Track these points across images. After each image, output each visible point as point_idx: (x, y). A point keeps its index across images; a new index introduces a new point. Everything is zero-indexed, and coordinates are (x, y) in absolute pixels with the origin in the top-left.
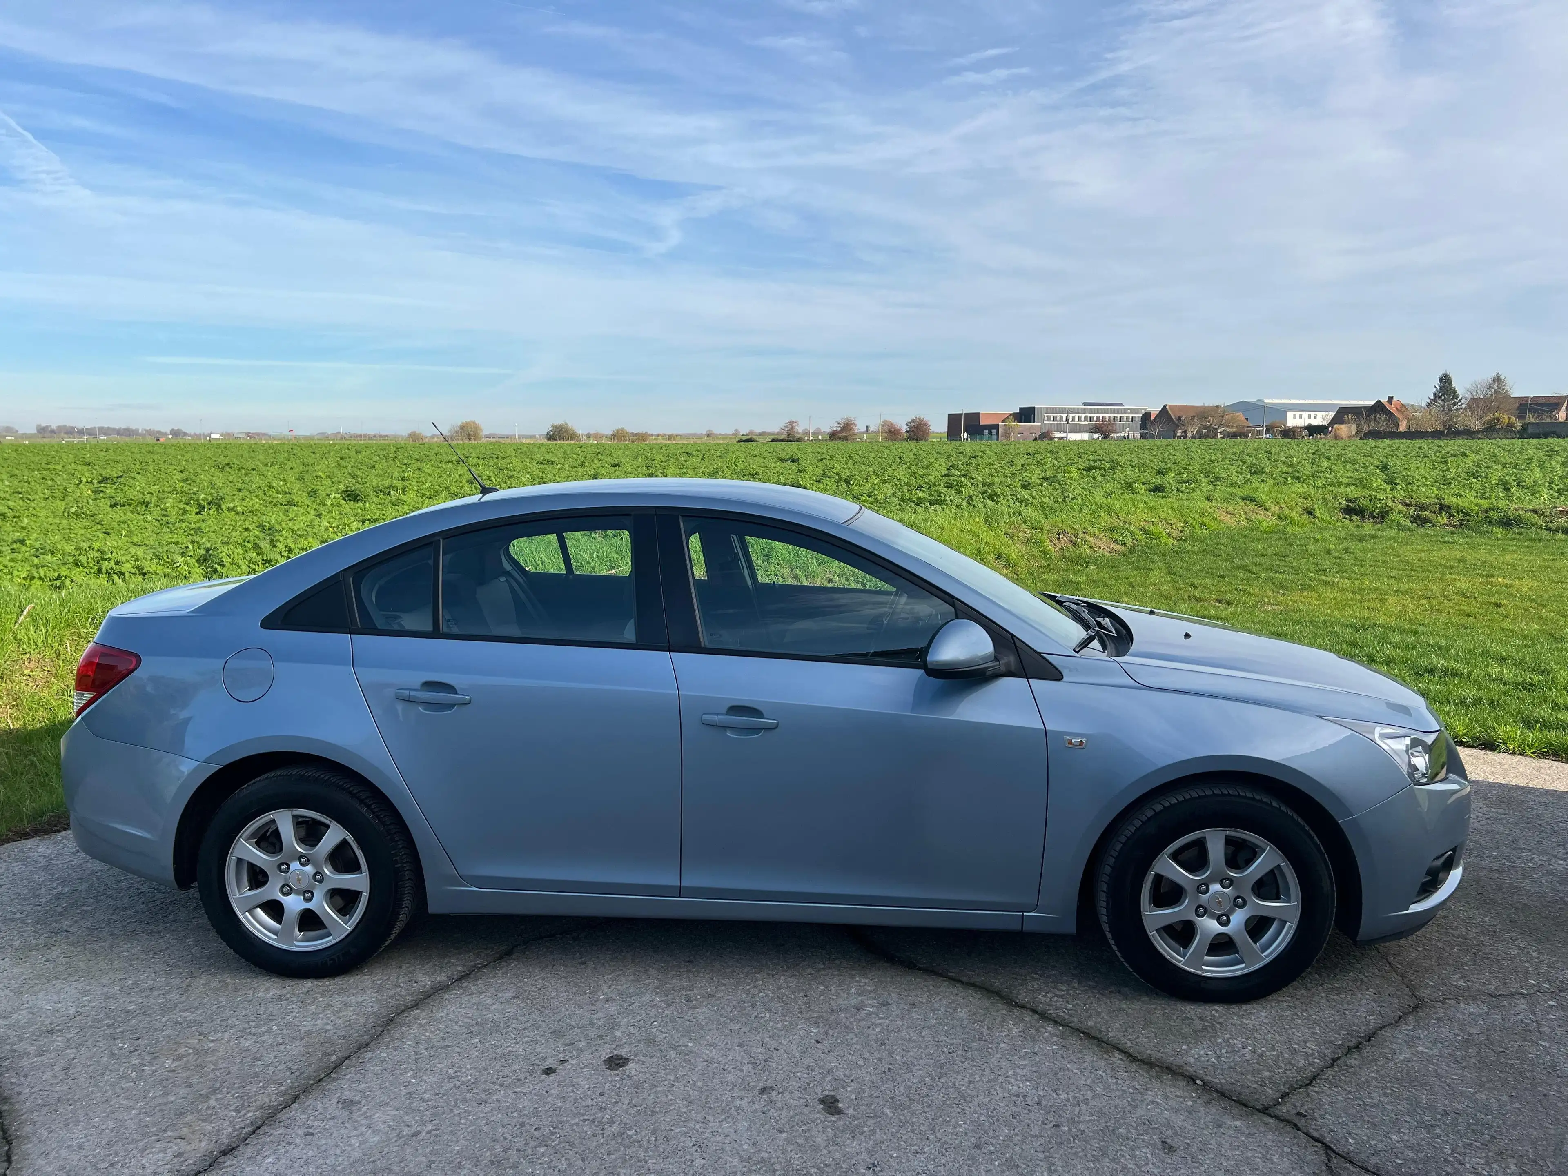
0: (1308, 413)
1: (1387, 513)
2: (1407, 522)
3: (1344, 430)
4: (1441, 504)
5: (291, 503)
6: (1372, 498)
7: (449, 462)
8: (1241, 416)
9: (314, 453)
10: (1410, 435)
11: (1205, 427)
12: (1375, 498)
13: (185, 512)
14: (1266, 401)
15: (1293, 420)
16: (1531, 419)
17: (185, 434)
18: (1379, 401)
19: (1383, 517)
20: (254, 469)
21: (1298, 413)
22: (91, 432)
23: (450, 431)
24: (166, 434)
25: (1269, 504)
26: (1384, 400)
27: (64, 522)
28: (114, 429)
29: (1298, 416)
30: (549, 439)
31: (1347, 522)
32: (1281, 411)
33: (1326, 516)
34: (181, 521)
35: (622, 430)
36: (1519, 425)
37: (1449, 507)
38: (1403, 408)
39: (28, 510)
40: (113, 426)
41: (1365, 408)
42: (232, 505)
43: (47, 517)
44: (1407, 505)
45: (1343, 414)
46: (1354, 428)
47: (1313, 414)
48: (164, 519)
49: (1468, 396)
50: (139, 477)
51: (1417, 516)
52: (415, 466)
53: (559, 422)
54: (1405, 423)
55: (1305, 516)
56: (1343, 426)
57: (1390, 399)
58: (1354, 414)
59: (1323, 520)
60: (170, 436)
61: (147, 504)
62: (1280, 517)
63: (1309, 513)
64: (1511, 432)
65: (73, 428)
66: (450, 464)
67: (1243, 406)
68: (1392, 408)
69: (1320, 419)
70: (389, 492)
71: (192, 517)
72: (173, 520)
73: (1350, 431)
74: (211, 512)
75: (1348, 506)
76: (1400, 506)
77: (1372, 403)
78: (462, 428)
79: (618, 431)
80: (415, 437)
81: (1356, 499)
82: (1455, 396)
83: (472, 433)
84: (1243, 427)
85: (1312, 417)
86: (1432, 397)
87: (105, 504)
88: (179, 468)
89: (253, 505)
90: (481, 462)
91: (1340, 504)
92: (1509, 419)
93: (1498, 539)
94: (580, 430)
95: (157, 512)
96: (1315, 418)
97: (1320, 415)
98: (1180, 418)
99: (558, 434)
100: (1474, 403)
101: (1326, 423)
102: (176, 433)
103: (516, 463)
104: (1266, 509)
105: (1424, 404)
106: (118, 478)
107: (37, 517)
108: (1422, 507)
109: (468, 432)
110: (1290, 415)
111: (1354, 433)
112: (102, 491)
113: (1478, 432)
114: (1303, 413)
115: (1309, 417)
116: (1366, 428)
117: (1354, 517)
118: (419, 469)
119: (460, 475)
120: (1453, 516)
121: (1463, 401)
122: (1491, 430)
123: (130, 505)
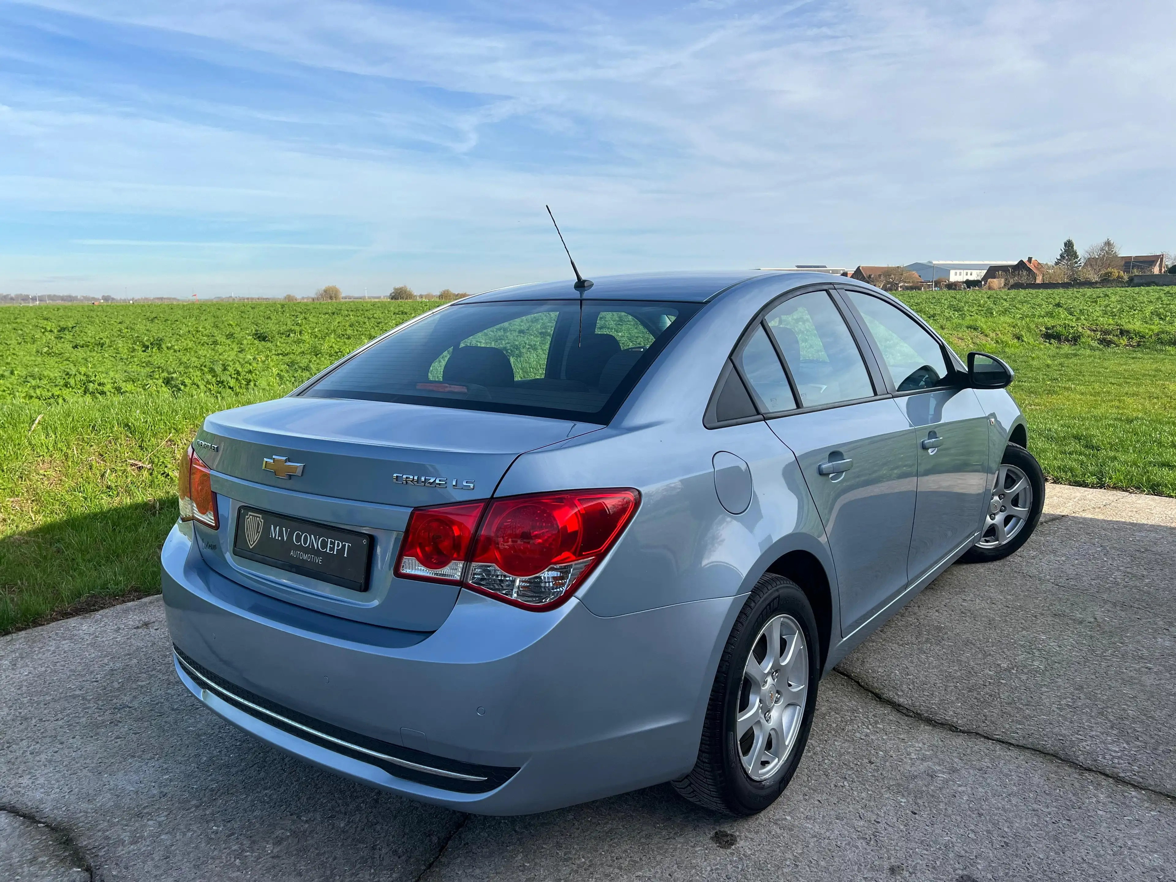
0: (965, 271)
1: (1079, 337)
2: (1095, 344)
3: (996, 283)
4: (1121, 330)
5: (215, 343)
6: (1065, 326)
7: (326, 313)
8: (915, 274)
9: (219, 309)
10: (1044, 286)
11: (889, 283)
12: (1069, 326)
13: (134, 350)
14: (934, 262)
15: (955, 277)
16: (1136, 272)
17: (113, 299)
18: (1022, 261)
19: (1076, 340)
20: (177, 321)
21: (958, 271)
22: (41, 298)
23: (316, 294)
24: (98, 299)
25: (987, 332)
26: (1025, 260)
27: (39, 359)
28: (59, 296)
29: (958, 274)
30: (392, 299)
31: (1048, 344)
32: (946, 270)
33: (1031, 341)
34: (132, 357)
35: (448, 291)
36: (1126, 278)
37: (1128, 332)
38: (1039, 266)
39: (9, 350)
40: (57, 294)
41: (1010, 266)
42: (170, 345)
43: (24, 356)
44: (1094, 331)
45: (993, 272)
46: (1003, 280)
47: (969, 272)
48: (118, 355)
49: (1087, 256)
50: (90, 326)
51: (1103, 339)
52: (302, 316)
53: (398, 286)
54: (1041, 278)
55: (1016, 341)
56: (995, 280)
57: (1030, 259)
58: (1004, 271)
59: (1029, 343)
60: (102, 301)
61: (102, 345)
62: (997, 342)
63: (1018, 338)
64: (1122, 282)
65: (28, 296)
66: (327, 315)
67: (917, 267)
68: (1031, 266)
69: (975, 275)
70: (289, 335)
71: (140, 354)
72: (125, 357)
73: (1001, 284)
74: (154, 350)
75: (1047, 332)
76: (1089, 332)
77: (1016, 263)
78: (325, 291)
79: (444, 292)
80: (289, 298)
81: (1053, 327)
82: (1076, 257)
83: (333, 295)
84: (918, 282)
85: (969, 274)
86: (1059, 258)
87: (69, 347)
88: (118, 321)
89: (187, 345)
90: (351, 313)
91: (1041, 331)
92: (1119, 272)
93: (1172, 355)
94: (416, 292)
95: (111, 351)
96: (971, 274)
97: (975, 272)
98: (870, 276)
99: (399, 295)
100: (1090, 262)
101: (979, 278)
102: (106, 299)
103: (378, 314)
104: (986, 336)
105: (1053, 263)
106: (73, 328)
107: (17, 356)
108: (1106, 332)
109: (330, 294)
110: (952, 272)
111: (1003, 285)
112: (62, 338)
113: (1096, 283)
114: (962, 271)
115: (967, 275)
116: (1012, 282)
117: (1052, 341)
118: (305, 318)
119: (339, 323)
120: (1132, 338)
121: (1082, 260)
122: (1106, 281)
123: (88, 346)
